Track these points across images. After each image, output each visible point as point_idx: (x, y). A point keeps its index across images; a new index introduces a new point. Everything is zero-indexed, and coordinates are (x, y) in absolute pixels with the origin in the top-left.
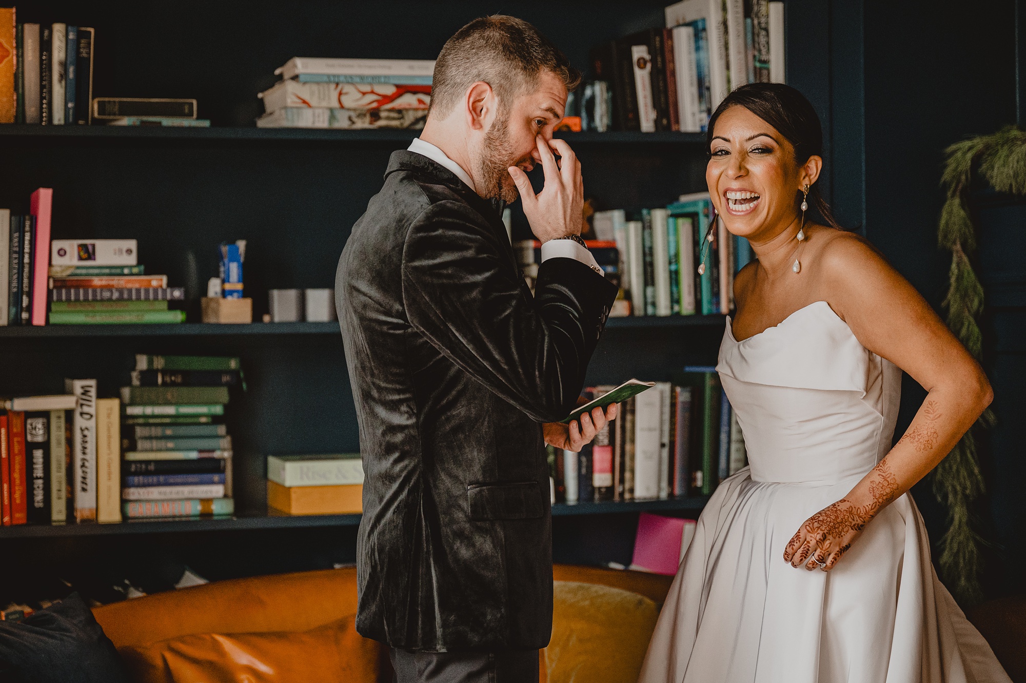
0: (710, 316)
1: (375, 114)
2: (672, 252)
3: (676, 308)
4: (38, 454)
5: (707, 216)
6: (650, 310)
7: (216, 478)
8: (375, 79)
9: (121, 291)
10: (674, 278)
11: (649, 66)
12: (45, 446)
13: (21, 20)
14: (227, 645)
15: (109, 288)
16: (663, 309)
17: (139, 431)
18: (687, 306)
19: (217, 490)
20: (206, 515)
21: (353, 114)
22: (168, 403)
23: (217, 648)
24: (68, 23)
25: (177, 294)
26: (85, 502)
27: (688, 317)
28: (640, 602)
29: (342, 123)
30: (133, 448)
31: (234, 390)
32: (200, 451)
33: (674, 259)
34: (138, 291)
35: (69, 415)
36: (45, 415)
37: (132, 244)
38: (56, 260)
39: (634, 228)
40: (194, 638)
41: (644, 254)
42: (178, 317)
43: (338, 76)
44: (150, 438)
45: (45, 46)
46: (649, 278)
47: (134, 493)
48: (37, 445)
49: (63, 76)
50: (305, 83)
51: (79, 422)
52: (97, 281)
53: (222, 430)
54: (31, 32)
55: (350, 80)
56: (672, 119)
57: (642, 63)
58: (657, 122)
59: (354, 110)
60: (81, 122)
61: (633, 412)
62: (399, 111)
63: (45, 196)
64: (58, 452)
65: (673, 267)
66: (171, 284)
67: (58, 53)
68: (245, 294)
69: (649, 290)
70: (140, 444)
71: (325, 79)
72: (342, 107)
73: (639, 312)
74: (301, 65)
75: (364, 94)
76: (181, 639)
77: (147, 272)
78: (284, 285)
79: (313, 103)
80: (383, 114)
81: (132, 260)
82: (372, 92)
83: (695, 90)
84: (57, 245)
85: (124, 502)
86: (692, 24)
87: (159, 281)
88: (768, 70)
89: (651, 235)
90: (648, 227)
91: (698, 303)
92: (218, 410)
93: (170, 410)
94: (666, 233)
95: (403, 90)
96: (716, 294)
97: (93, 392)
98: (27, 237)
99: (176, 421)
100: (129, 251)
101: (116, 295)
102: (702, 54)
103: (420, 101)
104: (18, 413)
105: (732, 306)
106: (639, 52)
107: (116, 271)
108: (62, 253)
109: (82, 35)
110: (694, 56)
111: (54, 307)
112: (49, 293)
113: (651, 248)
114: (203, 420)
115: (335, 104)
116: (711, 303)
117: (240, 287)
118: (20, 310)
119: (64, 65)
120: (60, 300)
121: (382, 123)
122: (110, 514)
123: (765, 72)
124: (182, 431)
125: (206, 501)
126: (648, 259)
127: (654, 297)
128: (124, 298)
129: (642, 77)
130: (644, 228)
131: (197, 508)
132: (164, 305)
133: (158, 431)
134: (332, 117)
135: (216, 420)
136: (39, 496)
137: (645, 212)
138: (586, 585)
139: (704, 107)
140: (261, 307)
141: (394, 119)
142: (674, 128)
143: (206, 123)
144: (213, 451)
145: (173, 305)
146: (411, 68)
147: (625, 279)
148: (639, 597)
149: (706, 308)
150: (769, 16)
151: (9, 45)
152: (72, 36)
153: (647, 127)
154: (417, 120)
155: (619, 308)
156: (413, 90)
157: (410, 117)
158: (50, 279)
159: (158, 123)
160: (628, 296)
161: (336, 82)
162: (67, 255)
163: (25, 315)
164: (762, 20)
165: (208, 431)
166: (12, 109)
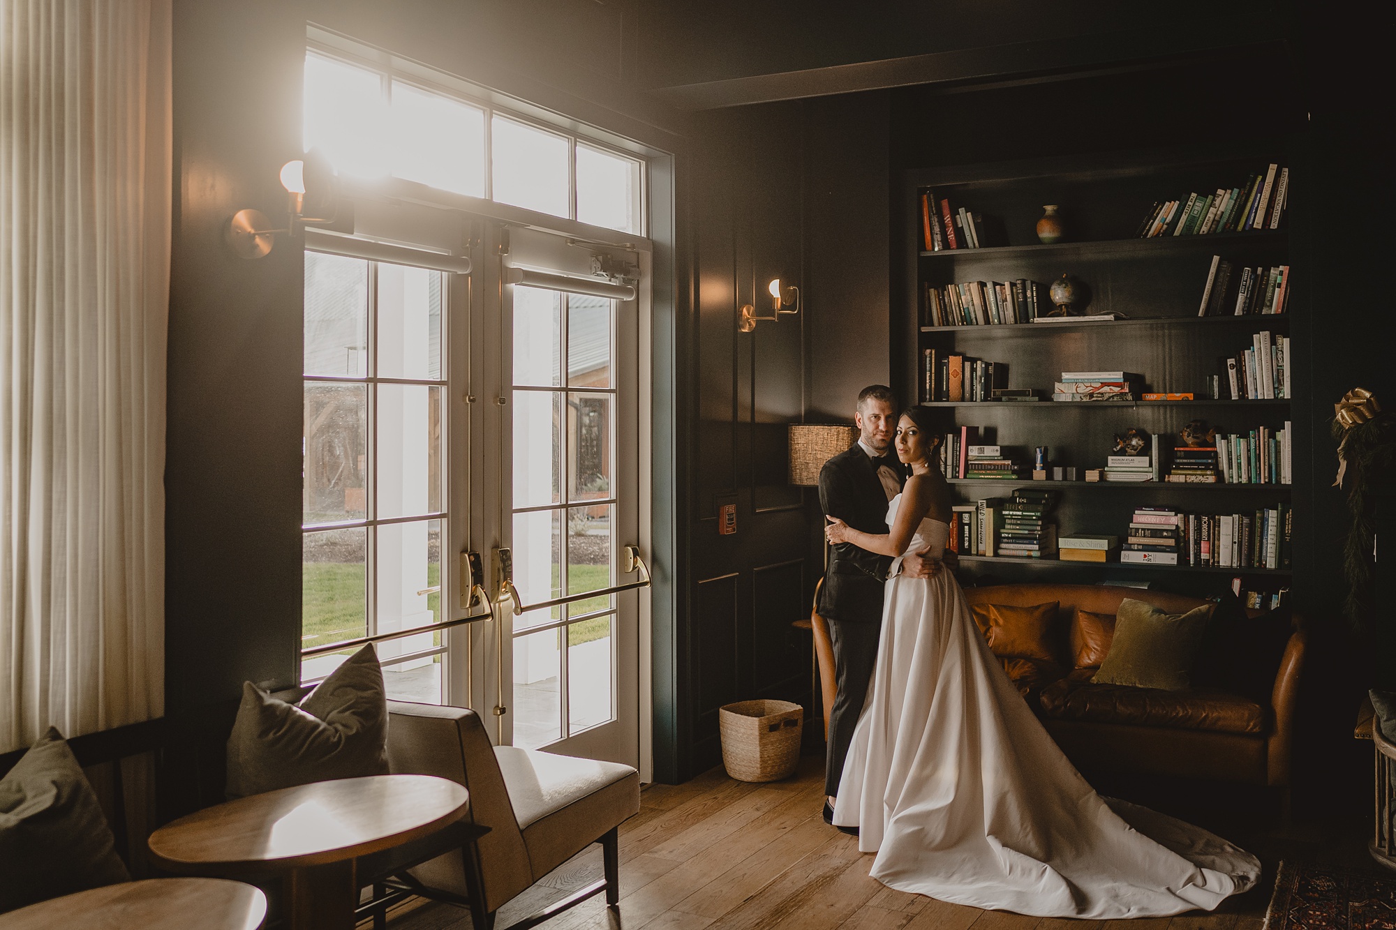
0: (1256, 484)
1: (1091, 395)
2: (1238, 453)
3: (1241, 480)
4: (966, 527)
5: (1254, 438)
6: (1229, 480)
7: (1034, 541)
8: (1094, 380)
9: (994, 465)
10: (1239, 465)
11: (1235, 368)
12: (969, 525)
13: (965, 361)
15: (991, 465)
16: (1234, 481)
17: (1008, 521)
18: (1244, 480)
19: (1034, 546)
20: (1029, 556)
21: (1082, 395)
22: (1019, 510)
24: (983, 361)
25: (1016, 467)
26: (981, 547)
27: (1245, 484)
29: (1078, 399)
30: (1004, 527)
31: (1045, 506)
32: (1029, 530)
33: (1239, 457)
34: (1001, 466)
35: (977, 514)
36: (970, 513)
37: (998, 448)
38: (970, 454)
39: (1225, 442)
41: (1229, 455)
42: (1014, 476)
43: (1076, 379)
44: (1011, 524)
45: (973, 370)
46: (1230, 467)
47: (1001, 545)
48: (966, 524)
49: (981, 381)
50: (1065, 382)
51: (980, 516)
52: (986, 462)
53: (1040, 523)
54: (968, 365)
55: (1083, 381)
56: (1245, 393)
57: (1232, 366)
58: (1239, 394)
59: (1083, 394)
60: (988, 399)
61: (1219, 527)
62: (1102, 394)
63: (964, 429)
64: (974, 527)
65: (1240, 462)
66: (1014, 464)
67: (979, 372)
68: (1042, 468)
69: (1230, 471)
70: (1007, 526)
71: (1073, 381)
72: (1077, 393)
73: (1224, 480)
74: (1065, 376)
75: (1087, 386)
77: (1004, 459)
79: (1067, 390)
80: (1095, 395)
81: (998, 454)
82: (1091, 386)
83: (1252, 380)
84: (970, 447)
87: (1008, 462)
88: (1282, 370)
89: (1231, 446)
90: (1229, 442)
91: (1250, 478)
92: (1039, 514)
93: (1020, 513)
94: (1236, 445)
95: (1104, 384)
96: (1258, 475)
97: (985, 505)
98: (958, 445)
99: (1022, 518)
100: (997, 450)
101: (993, 468)
102: (1254, 363)
103: (1112, 389)
105: (1267, 480)
106: (1231, 361)
107: (993, 458)
108: (972, 451)
109: (988, 365)
110: (1251, 365)
111: (969, 472)
112: (966, 466)
113: (1231, 452)
114: (1034, 518)
115: (1074, 391)
116: (1255, 479)
117: (1041, 465)
118: (956, 472)
119: (981, 377)
120: (972, 469)
121: (1094, 399)
122: (990, 553)
124: (1024, 522)
125: (1028, 551)
126: (1230, 457)
127: (1232, 474)
128: (996, 469)
129: (1232, 373)
131: (1026, 553)
132: (1010, 472)
133: (1013, 521)
134: (1073, 397)
135: (1037, 518)
136: (966, 544)
137: (1229, 436)
139: (1255, 387)
140: (1050, 476)
141: (1099, 397)
142: (1246, 396)
143: (1036, 398)
144: (1035, 531)
145: (1014, 472)
146: (1109, 375)
147: (1220, 465)
149: (1253, 481)
150: (1283, 344)
151: (959, 370)
152: (983, 366)
153: (1235, 396)
154: (1110, 397)
155: (1211, 479)
156: (1108, 384)
157: (1106, 396)
158: (966, 460)
159: (1017, 399)
160: (1219, 474)
161: (1076, 382)
162: (974, 451)
163: (957, 475)
164: (1280, 346)
165: (1035, 522)
166: (960, 396)
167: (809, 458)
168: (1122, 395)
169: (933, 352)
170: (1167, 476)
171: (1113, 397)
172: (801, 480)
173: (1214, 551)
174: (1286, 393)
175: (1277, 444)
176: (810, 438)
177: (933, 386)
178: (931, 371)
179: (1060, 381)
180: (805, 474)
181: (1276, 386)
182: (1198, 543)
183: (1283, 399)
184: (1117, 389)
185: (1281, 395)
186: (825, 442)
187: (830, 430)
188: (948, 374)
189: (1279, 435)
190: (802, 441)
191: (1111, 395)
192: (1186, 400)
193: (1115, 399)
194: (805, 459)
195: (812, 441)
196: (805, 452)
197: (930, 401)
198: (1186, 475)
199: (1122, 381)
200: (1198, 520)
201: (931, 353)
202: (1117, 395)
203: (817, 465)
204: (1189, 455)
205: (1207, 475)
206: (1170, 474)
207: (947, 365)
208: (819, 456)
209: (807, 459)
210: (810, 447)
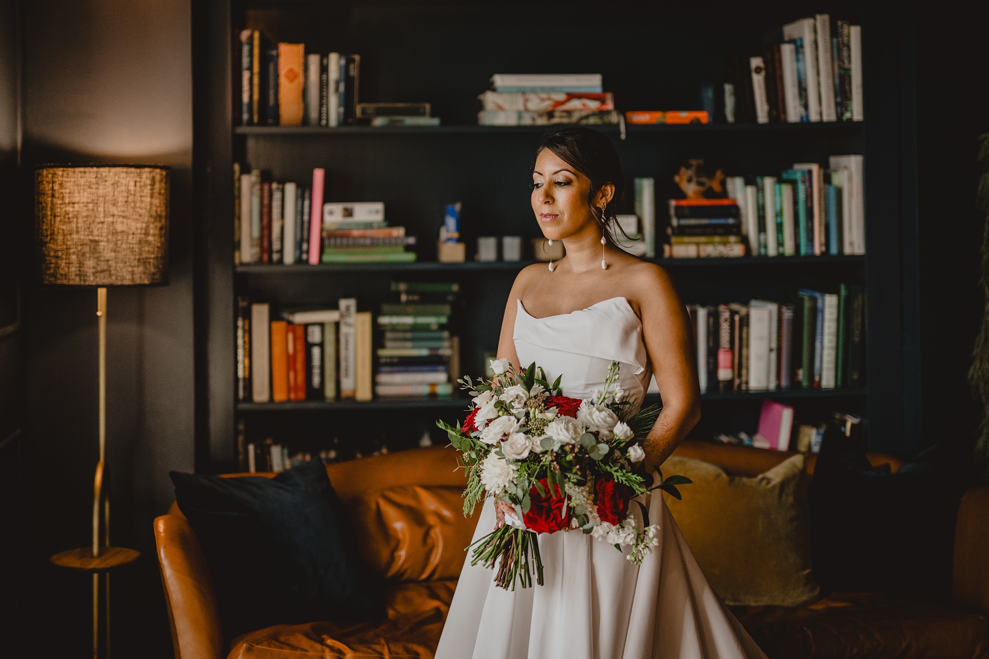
0: (807, 256)
1: (550, 114)
2: (778, 208)
3: (781, 249)
4: (316, 351)
5: (804, 182)
6: (763, 251)
7: (441, 368)
8: (553, 90)
9: (372, 238)
10: (779, 227)
11: (763, 73)
12: (321, 345)
13: (307, 52)
14: (424, 494)
15: (363, 237)
16: (772, 251)
17: (389, 335)
18: (789, 249)
19: (442, 377)
20: (433, 395)
21: (534, 114)
22: (407, 314)
23: (416, 497)
24: (341, 53)
25: (411, 240)
26: (347, 385)
27: (790, 257)
28: (718, 476)
29: (527, 121)
30: (383, 346)
31: (454, 306)
32: (430, 349)
33: (779, 214)
34: (384, 239)
35: (337, 325)
36: (322, 325)
37: (379, 206)
38: (328, 218)
39: (750, 191)
40: (402, 489)
41: (758, 209)
42: (410, 257)
43: (524, 88)
44: (395, 340)
45: (324, 69)
46: (762, 227)
47: (383, 378)
48: (315, 345)
49: (337, 90)
50: (502, 93)
51: (344, 329)
52: (356, 233)
53: (446, 334)
54: (314, 60)
55: (534, 91)
56: (781, 111)
57: (758, 70)
58: (770, 114)
59: (536, 111)
60: (350, 121)
61: (748, 325)
62: (570, 112)
63: (319, 175)
64: (330, 349)
65: (779, 221)
66: (408, 234)
67: (334, 73)
68: (459, 240)
69: (762, 237)
70: (389, 344)
71: (516, 90)
72: (527, 110)
73: (755, 252)
74: (499, 80)
75: (543, 100)
76: (392, 489)
77: (391, 226)
78: (487, 234)
79: (506, 106)
80: (557, 114)
81: (379, 217)
82: (549, 99)
83: (796, 90)
84: (328, 207)
85: (374, 383)
86: (792, 41)
87: (399, 232)
88: (850, 77)
89: (763, 196)
90: (760, 190)
91: (797, 247)
92: (443, 320)
93: (408, 320)
94: (774, 195)
95: (571, 96)
96: (811, 240)
97: (353, 309)
98: (307, 203)
99: (415, 328)
100: (378, 211)
101: (368, 242)
102: (801, 64)
103: (584, 105)
104: (300, 325)
105: (823, 249)
106: (756, 62)
107: (369, 226)
108: (331, 213)
109: (350, 61)
110: (795, 66)
111: (327, 250)
112: (322, 240)
113: (764, 206)
114: (433, 327)
115: (521, 107)
116: (807, 246)
117: (455, 235)
118: (301, 252)
119: (337, 83)
120: (329, 246)
121: (556, 120)
122: (364, 394)
123: (847, 78)
124: (418, 335)
125: (433, 385)
126: (761, 214)
127: (766, 239)
128: (375, 244)
129: (758, 80)
130: (758, 191)
131: (425, 390)
132: (401, 249)
133: (400, 335)
134: (520, 115)
135: (442, 327)
136: (316, 380)
137: (759, 180)
138: (685, 459)
139: (803, 103)
140: (471, 251)
141: (565, 117)
142: (782, 117)
143: (435, 122)
144: (439, 350)
145: (408, 248)
146: (579, 80)
147: (744, 227)
148: (720, 471)
149: (803, 250)
150: (849, 35)
151: (299, 69)
152: (343, 62)
153: (762, 116)
154: (582, 118)
155: (736, 250)
156: (579, 96)
157: (576, 117)
158: (322, 230)
159: (402, 121)
160: (745, 240)
161: (523, 91)
162: (334, 215)
163: (304, 257)
164: (845, 39)
165: (437, 335)
166: (301, 114)
167: (100, 232)
168: (601, 113)
169: (257, 35)
170: (667, 248)
171: (587, 117)
172: (81, 274)
173: (740, 366)
174: (856, 112)
175: (839, 192)
176: (101, 192)
177: (256, 97)
178: (251, 68)
179: (492, 88)
180: (90, 263)
181: (839, 100)
182: (713, 353)
183: (850, 120)
184: (594, 105)
185: (847, 115)
186: (130, 199)
187: (140, 175)
188: (277, 76)
189: (839, 179)
190: (82, 197)
191: (584, 113)
192: (696, 123)
193: (592, 121)
194: (91, 233)
195: (104, 197)
196: (90, 220)
197: (250, 123)
198: (698, 244)
199: (598, 90)
200: (714, 317)
201: (251, 38)
202: (594, 114)
203: (116, 244)
204: (695, 211)
205: (729, 243)
206: (670, 244)
207: (275, 59)
208: (119, 227)
209: (96, 232)
210: (101, 209)
